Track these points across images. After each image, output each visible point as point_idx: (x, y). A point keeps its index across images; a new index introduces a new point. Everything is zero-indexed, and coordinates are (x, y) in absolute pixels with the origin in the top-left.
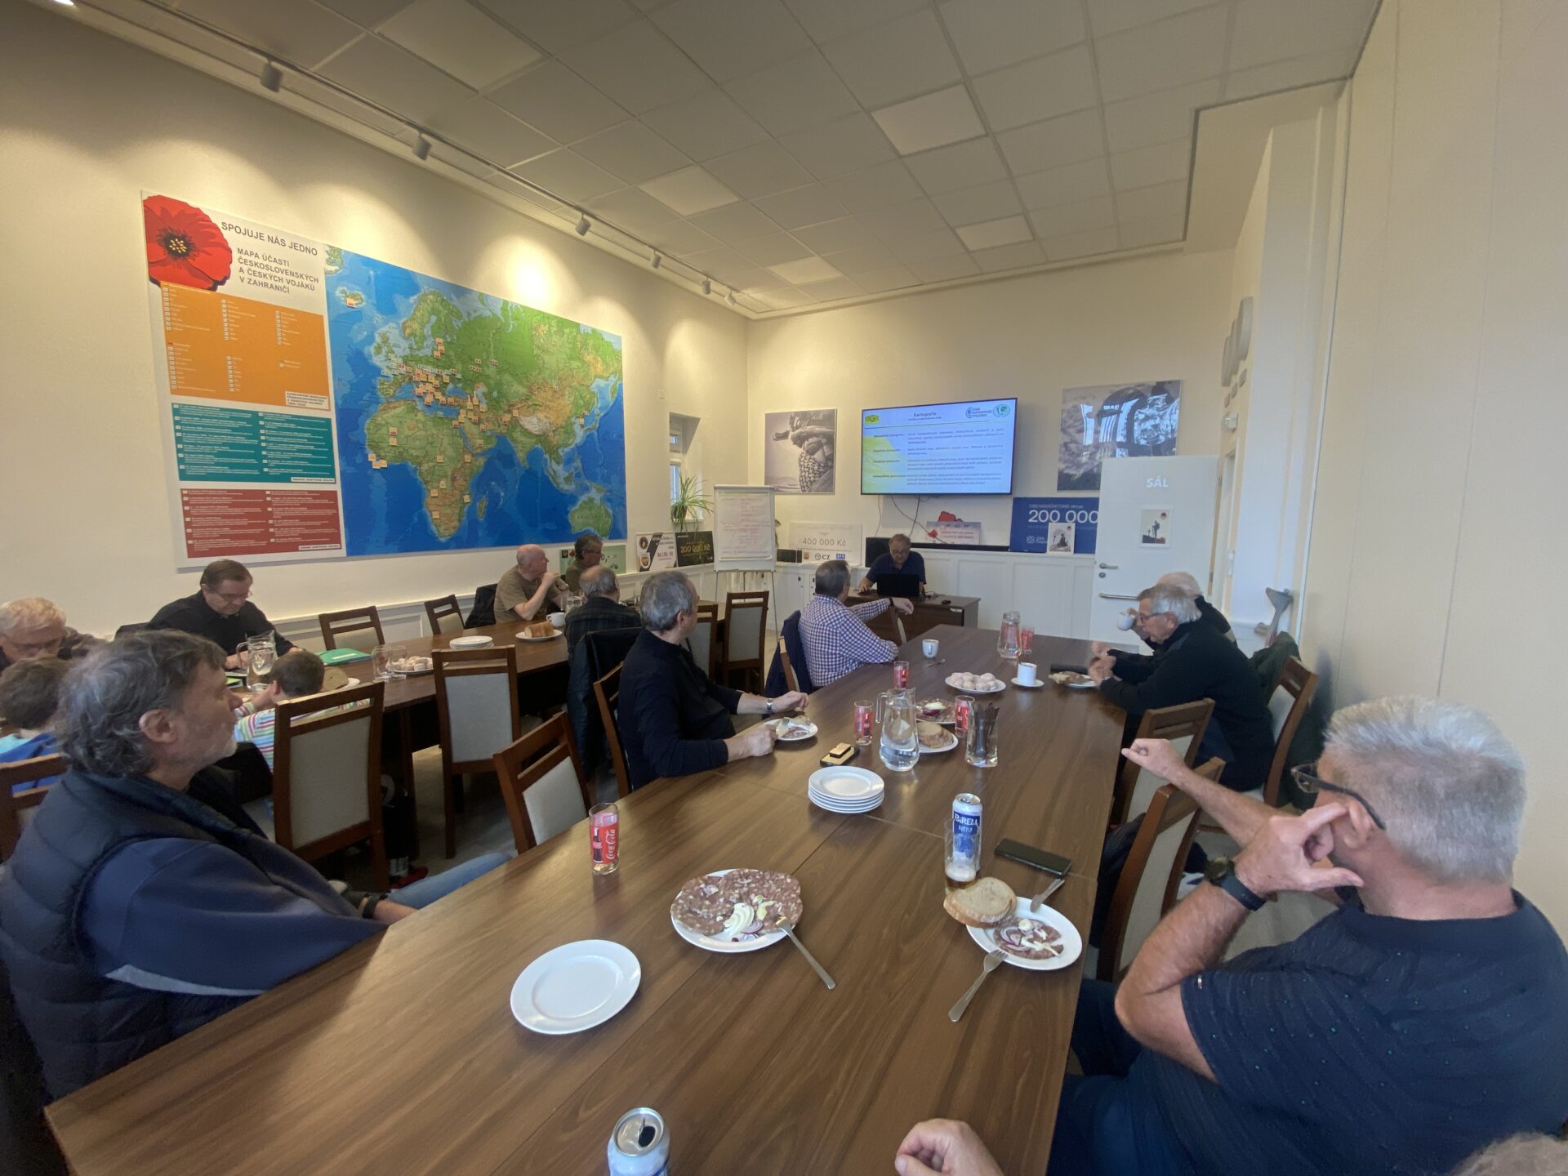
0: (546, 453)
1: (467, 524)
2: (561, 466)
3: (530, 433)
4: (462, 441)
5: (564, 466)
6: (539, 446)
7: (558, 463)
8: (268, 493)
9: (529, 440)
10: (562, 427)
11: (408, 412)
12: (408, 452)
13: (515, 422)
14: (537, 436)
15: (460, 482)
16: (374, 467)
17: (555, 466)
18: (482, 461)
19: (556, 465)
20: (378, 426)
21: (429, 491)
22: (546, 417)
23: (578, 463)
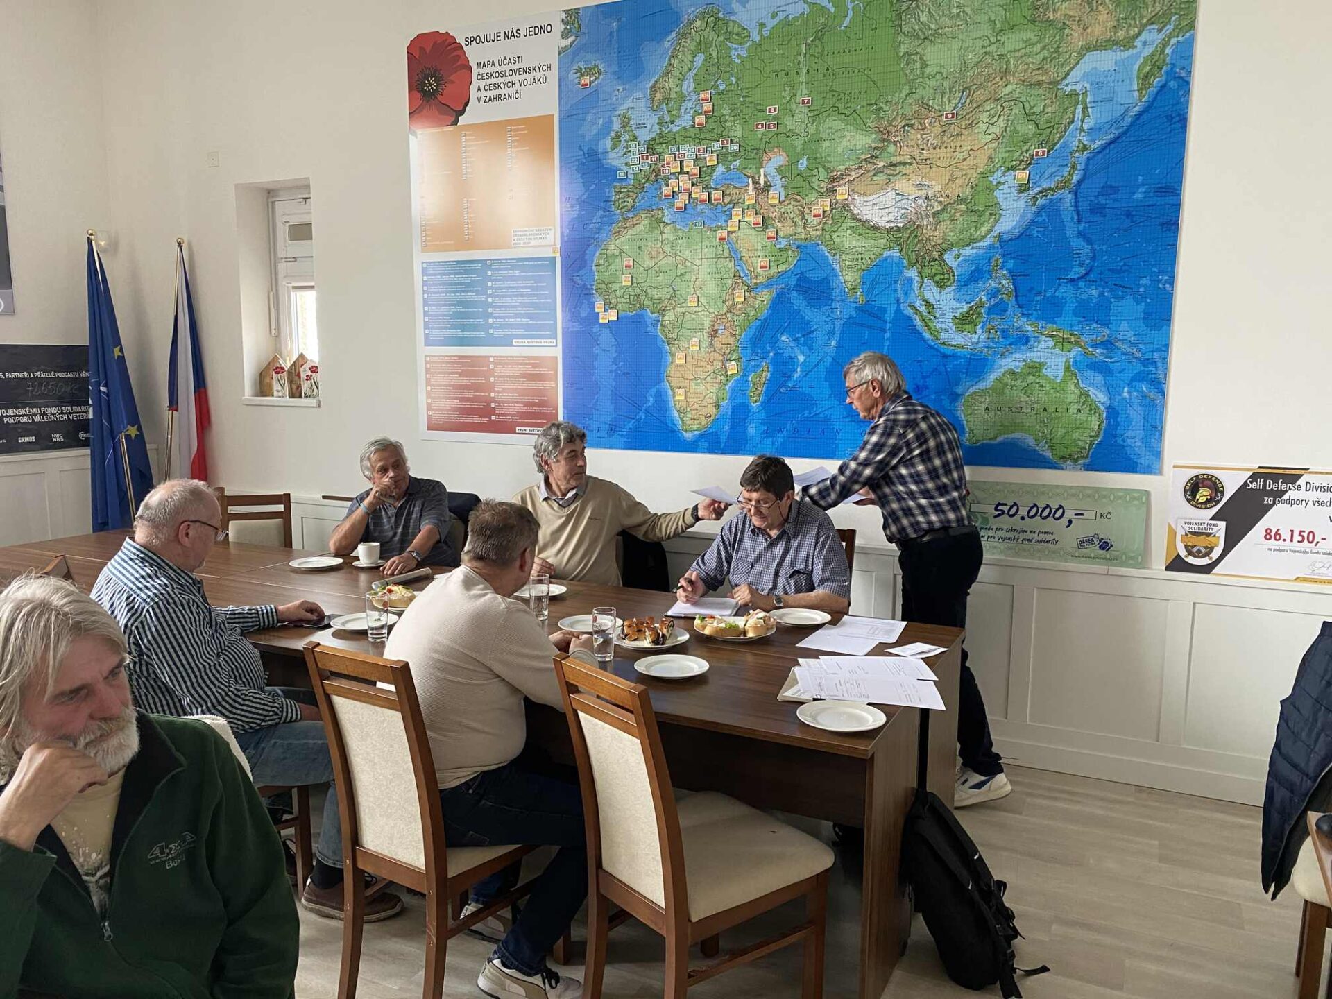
0: (911, 265)
1: (729, 411)
2: (950, 290)
3: (875, 228)
4: (731, 265)
5: (958, 290)
6: (895, 253)
7: (940, 285)
8: (491, 359)
9: (869, 243)
10: (961, 200)
11: (652, 229)
12: (647, 294)
13: (841, 212)
14: (889, 231)
15: (724, 337)
16: (601, 321)
17: (931, 292)
18: (766, 297)
19: (936, 290)
20: (610, 259)
21: (673, 355)
22: (919, 186)
23: (1002, 280)
